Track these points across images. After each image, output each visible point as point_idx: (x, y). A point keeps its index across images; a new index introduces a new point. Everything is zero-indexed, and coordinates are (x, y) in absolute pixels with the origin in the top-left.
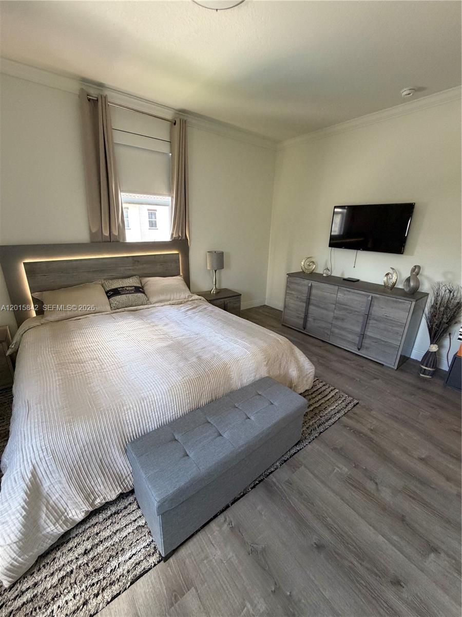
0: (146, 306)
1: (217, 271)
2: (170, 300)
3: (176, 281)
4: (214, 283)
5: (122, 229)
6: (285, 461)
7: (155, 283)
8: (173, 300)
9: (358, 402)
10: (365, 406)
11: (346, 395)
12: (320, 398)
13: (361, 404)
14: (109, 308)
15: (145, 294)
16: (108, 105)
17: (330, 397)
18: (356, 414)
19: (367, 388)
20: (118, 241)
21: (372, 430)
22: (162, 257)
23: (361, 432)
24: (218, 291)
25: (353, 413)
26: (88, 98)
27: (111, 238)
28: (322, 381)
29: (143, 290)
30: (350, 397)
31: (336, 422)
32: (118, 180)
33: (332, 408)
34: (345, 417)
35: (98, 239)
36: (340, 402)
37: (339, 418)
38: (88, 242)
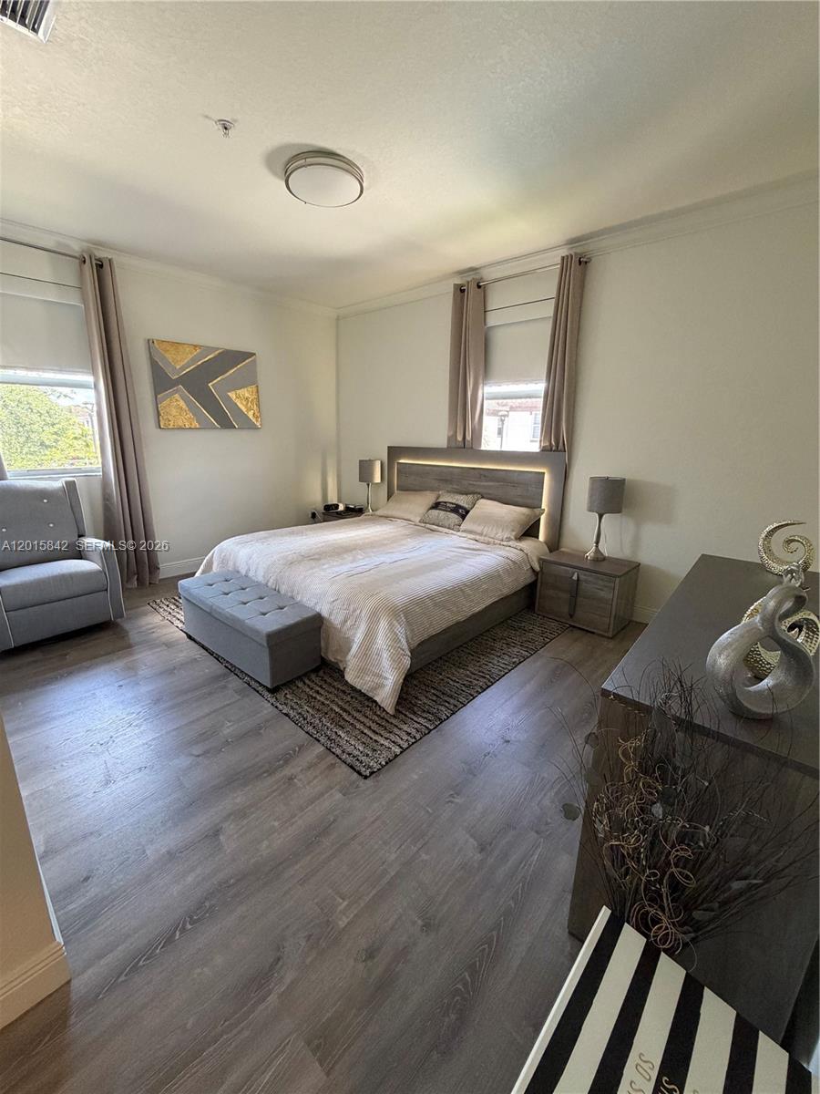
0: (446, 530)
1: (605, 517)
2: (481, 534)
3: (512, 513)
4: (595, 540)
5: (477, 433)
6: (249, 684)
7: (486, 507)
8: (485, 536)
9: (366, 777)
10: (357, 787)
11: (387, 763)
12: (368, 724)
13: (362, 782)
14: (418, 519)
15: (463, 517)
16: (479, 287)
17: (375, 738)
18: (332, 766)
19: (428, 811)
20: (472, 448)
21: (291, 779)
22: (516, 474)
23: (287, 762)
24: (599, 558)
25: (333, 762)
26: (461, 290)
27: (465, 444)
28: (425, 734)
29: (467, 512)
30: (379, 767)
31: (311, 736)
32: (482, 372)
33: (343, 735)
34: (322, 749)
35: (453, 445)
36: (361, 749)
37: (319, 741)
38: (446, 446)
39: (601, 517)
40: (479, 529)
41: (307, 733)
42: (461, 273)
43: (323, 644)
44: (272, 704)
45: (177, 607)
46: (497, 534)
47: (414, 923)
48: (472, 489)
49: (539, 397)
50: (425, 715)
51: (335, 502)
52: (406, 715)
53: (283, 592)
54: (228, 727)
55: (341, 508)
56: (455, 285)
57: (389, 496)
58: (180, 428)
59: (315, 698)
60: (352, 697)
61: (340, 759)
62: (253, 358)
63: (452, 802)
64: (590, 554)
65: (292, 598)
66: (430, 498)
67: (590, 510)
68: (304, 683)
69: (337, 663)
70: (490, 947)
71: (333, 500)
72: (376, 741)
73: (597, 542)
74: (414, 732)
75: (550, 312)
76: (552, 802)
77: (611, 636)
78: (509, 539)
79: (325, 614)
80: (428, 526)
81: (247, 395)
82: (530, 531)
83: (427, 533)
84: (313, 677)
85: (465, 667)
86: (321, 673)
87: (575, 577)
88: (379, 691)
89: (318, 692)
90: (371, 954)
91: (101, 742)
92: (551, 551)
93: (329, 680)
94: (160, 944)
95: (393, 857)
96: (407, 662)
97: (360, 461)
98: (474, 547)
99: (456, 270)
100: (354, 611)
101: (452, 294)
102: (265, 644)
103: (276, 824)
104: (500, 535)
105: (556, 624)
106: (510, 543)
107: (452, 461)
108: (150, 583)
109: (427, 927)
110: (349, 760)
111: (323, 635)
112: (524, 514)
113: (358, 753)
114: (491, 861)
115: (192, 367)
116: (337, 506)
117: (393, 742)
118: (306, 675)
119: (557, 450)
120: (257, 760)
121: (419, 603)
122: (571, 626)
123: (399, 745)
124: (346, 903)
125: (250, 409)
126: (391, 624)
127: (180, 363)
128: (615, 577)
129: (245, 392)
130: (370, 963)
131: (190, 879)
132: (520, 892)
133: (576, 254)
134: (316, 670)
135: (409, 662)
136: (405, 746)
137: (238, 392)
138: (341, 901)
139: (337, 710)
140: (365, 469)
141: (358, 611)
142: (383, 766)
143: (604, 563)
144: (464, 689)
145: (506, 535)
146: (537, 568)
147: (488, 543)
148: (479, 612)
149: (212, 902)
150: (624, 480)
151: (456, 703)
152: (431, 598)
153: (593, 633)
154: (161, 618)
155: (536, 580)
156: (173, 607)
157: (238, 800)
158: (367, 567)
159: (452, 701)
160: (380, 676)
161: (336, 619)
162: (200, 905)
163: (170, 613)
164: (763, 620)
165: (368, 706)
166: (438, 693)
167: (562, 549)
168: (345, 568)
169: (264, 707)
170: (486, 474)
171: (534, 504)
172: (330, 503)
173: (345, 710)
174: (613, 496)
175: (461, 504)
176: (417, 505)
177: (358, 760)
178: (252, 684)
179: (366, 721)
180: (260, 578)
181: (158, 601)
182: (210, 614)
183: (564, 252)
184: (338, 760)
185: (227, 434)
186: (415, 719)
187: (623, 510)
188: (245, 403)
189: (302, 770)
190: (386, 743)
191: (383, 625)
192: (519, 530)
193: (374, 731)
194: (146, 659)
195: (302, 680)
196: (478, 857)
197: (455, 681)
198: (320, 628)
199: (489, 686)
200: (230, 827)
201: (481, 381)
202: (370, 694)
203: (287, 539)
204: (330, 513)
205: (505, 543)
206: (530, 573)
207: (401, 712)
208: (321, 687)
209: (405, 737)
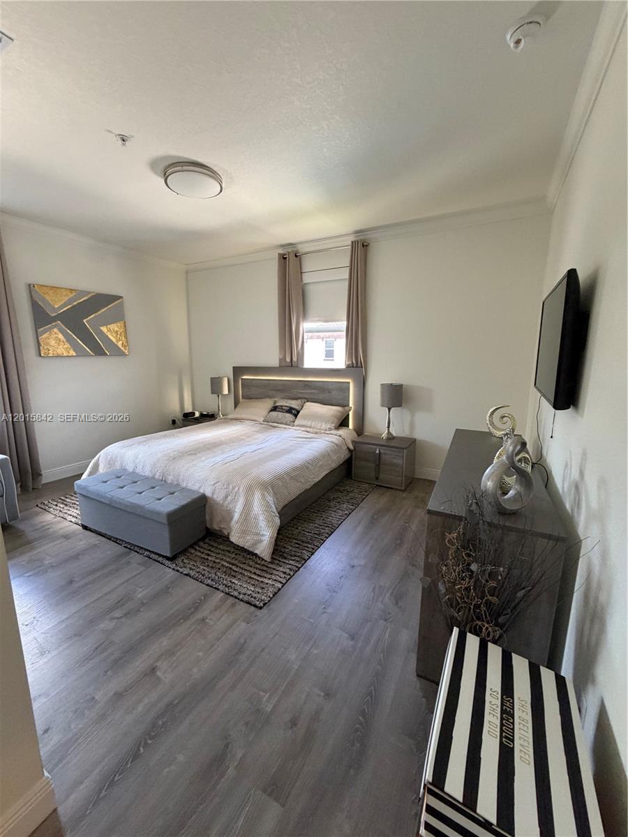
0: (285, 426)
1: (392, 410)
2: (310, 427)
3: (331, 411)
4: (387, 426)
5: (301, 356)
6: (149, 558)
7: (311, 408)
8: (314, 428)
9: (261, 608)
10: (256, 616)
11: (274, 596)
12: (253, 571)
13: (259, 613)
14: (261, 420)
15: (296, 416)
16: (296, 256)
17: (261, 579)
18: (233, 605)
19: (311, 622)
20: (297, 367)
21: (203, 620)
22: (331, 384)
23: (197, 609)
24: (391, 438)
25: (234, 602)
26: (283, 258)
27: (292, 363)
28: (296, 571)
29: (298, 412)
30: (269, 599)
31: (212, 587)
32: (301, 313)
33: (236, 582)
34: (222, 594)
35: (283, 364)
36: (252, 589)
37: (218, 589)
38: (278, 366)
39: (389, 410)
40: (309, 423)
41: (207, 585)
42: (282, 246)
43: (207, 518)
44: (173, 569)
45: (66, 505)
46: (321, 426)
47: (319, 695)
48: (300, 396)
49: (343, 331)
50: (293, 558)
51: (190, 411)
52: (279, 561)
53: (169, 481)
54: (140, 592)
55: (197, 414)
56: (279, 254)
57: (236, 404)
58: (59, 356)
59: (208, 559)
60: (236, 554)
61: (239, 599)
62: (121, 300)
63: (326, 612)
64: (384, 435)
65: (178, 485)
66: (269, 404)
67: (383, 406)
68: (196, 550)
69: (221, 531)
70: (372, 698)
71: (188, 409)
72: (262, 582)
73: (389, 427)
74: (288, 571)
75: (347, 276)
76: (390, 599)
77: (403, 488)
78: (330, 429)
79: (208, 494)
80: (270, 424)
81: (116, 329)
82: (343, 423)
83: (271, 429)
84: (201, 544)
85: (313, 521)
86: (207, 541)
87: (377, 452)
88: (258, 545)
89: (208, 555)
90: (294, 723)
91: (26, 624)
92: (359, 436)
93: (215, 545)
94: (129, 760)
95: (293, 657)
96: (278, 521)
97: (212, 379)
98: (306, 436)
99: (279, 244)
100: (233, 488)
101: (277, 259)
102: (166, 523)
103: (201, 654)
104: (324, 426)
105: (367, 485)
106: (332, 432)
107: (283, 376)
108: (33, 489)
109: (328, 695)
110: (246, 598)
111: (207, 510)
112: (339, 411)
113: (251, 592)
114: (360, 645)
115: (69, 307)
116: (194, 414)
117: (275, 580)
118: (195, 543)
119: (357, 367)
120: (171, 612)
121: (280, 478)
122: (377, 485)
123: (280, 582)
124: (268, 694)
125: (118, 341)
126: (263, 495)
127: (58, 303)
128: (403, 449)
129: (114, 327)
130: (295, 729)
131: (140, 708)
132: (382, 659)
133: (361, 240)
134: (203, 539)
135: (279, 521)
136: (284, 581)
137: (109, 326)
138: (264, 694)
139: (227, 565)
140: (215, 385)
141: (236, 489)
142: (271, 598)
143: (394, 441)
144: (316, 536)
145: (329, 426)
146: (351, 447)
147: (316, 433)
148: (319, 481)
149: (164, 720)
150: (402, 385)
151: (313, 547)
152: (288, 474)
153: (392, 488)
154: (53, 516)
155: (351, 456)
156: (62, 506)
157: (165, 643)
158: (236, 457)
159: (310, 546)
160: (258, 534)
161: (218, 497)
162: (154, 725)
163: (60, 511)
164: (508, 458)
165: (250, 559)
166: (299, 542)
167: (366, 434)
168: (218, 459)
169: (167, 573)
170: (309, 384)
171: (345, 405)
172: (186, 412)
173: (233, 564)
174: (396, 396)
175: (293, 406)
176: (261, 409)
177: (252, 597)
178: (152, 556)
179: (251, 569)
180: (147, 473)
181: (46, 502)
182: (109, 505)
183: (352, 238)
184: (237, 600)
185: (100, 361)
186: (287, 562)
187: (403, 404)
188: (115, 335)
189: (210, 612)
190: (270, 582)
191: (257, 496)
192: (337, 422)
193: (259, 575)
194: (49, 551)
195: (193, 548)
196: (351, 643)
197: (309, 532)
198: (205, 506)
199: (333, 532)
200: (164, 665)
201: (301, 319)
202: (251, 549)
203: (163, 440)
204: (188, 419)
205: (328, 432)
206: (347, 452)
207: (275, 559)
208: (209, 550)
209: (283, 576)
